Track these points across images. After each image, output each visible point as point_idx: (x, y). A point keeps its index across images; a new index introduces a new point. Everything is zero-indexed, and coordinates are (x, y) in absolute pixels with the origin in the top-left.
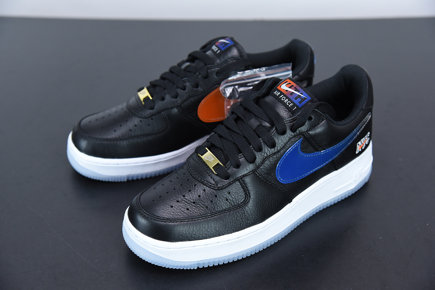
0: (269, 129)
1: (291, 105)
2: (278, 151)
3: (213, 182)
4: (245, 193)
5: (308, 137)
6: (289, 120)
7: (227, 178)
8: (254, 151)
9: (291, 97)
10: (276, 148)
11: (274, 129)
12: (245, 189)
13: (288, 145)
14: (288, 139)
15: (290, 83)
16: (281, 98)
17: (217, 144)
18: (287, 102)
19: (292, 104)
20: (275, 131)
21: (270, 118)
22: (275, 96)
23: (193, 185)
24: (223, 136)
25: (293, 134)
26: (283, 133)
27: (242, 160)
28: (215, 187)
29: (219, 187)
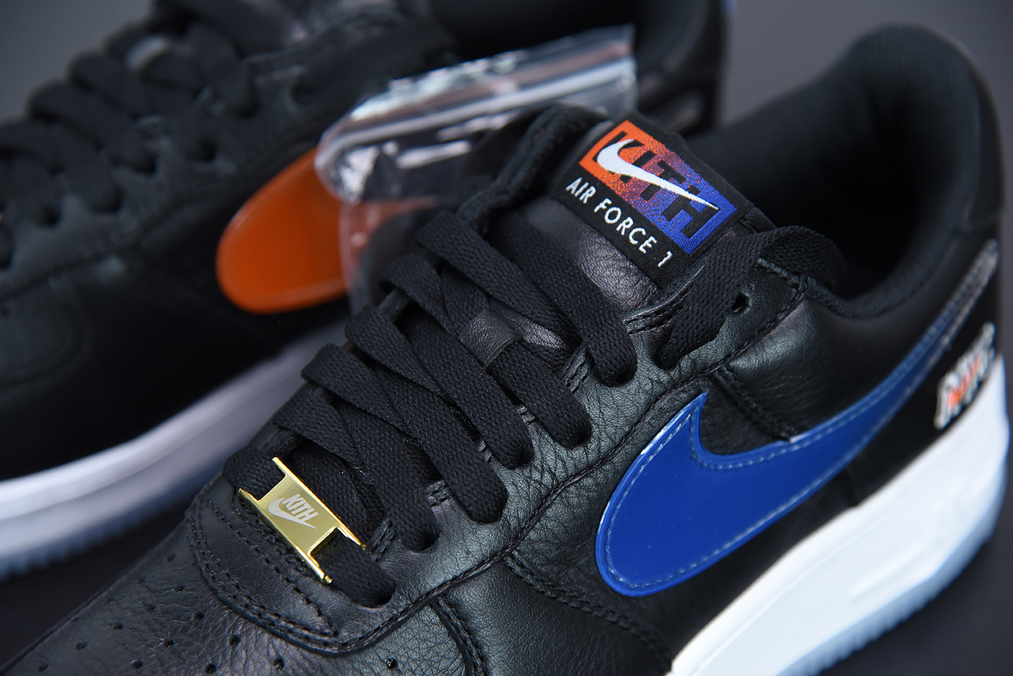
0: (557, 362)
1: (647, 243)
2: (603, 459)
3: (319, 622)
4: (465, 660)
5: (733, 387)
6: (645, 317)
7: (381, 598)
8: (496, 466)
9: (644, 207)
10: (593, 445)
11: (581, 358)
12: (465, 641)
13: (646, 429)
14: (642, 398)
15: (635, 144)
16: (602, 212)
17: (322, 438)
18: (628, 231)
19: (652, 238)
20: (585, 371)
21: (557, 310)
22: (572, 203)
23: (223, 642)
24: (350, 399)
25: (664, 377)
26: (623, 375)
27: (443, 509)
28: (326, 644)
29: (345, 645)
